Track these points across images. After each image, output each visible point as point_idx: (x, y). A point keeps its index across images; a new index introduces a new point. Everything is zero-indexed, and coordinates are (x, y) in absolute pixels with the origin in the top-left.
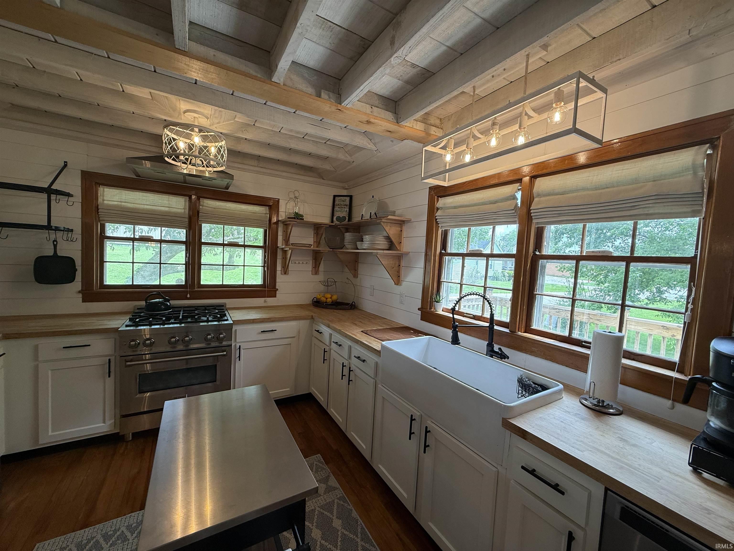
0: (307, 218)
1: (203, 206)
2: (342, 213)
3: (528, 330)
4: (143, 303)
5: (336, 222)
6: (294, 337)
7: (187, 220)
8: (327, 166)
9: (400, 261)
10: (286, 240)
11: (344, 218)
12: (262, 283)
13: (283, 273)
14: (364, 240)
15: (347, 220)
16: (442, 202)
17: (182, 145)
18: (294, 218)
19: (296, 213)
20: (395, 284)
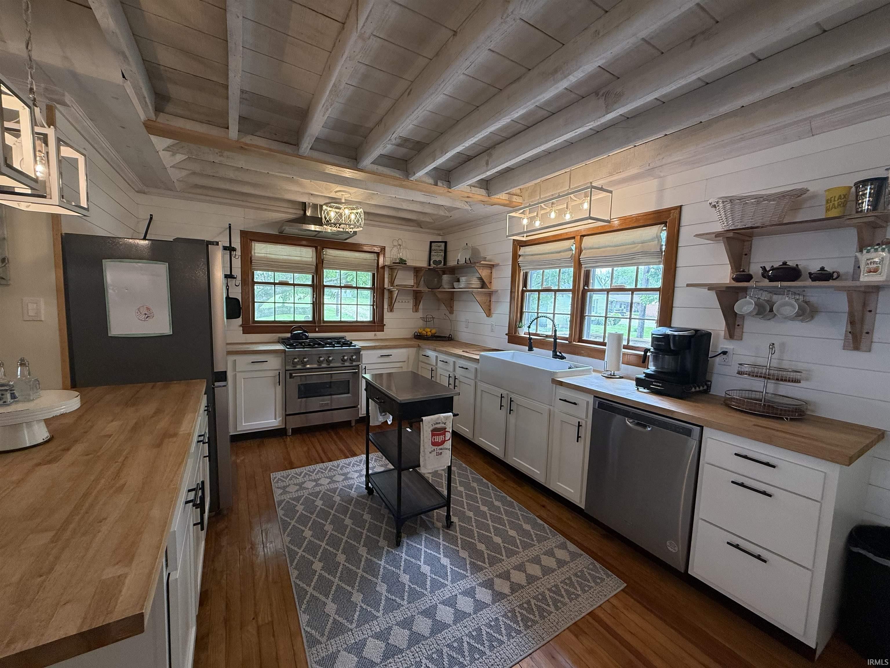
0: (410, 263)
1: (326, 255)
2: (438, 257)
3: (581, 340)
4: (289, 335)
5: (433, 266)
6: (405, 361)
7: (314, 267)
8: (428, 219)
9: (490, 298)
10: (392, 283)
11: (440, 262)
12: (372, 320)
13: (389, 310)
14: (461, 281)
15: (443, 263)
16: (523, 251)
17: (332, 214)
18: (399, 263)
19: (401, 259)
20: (487, 316)
